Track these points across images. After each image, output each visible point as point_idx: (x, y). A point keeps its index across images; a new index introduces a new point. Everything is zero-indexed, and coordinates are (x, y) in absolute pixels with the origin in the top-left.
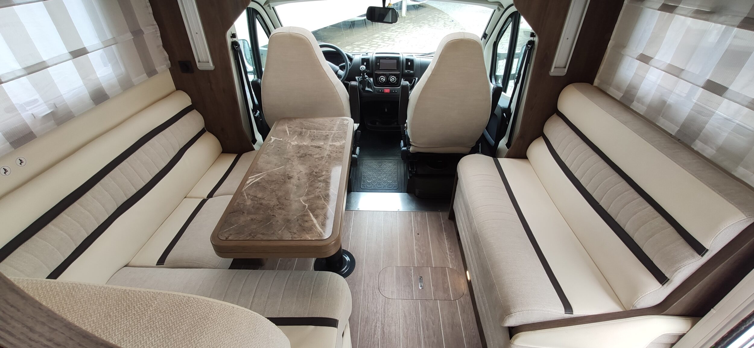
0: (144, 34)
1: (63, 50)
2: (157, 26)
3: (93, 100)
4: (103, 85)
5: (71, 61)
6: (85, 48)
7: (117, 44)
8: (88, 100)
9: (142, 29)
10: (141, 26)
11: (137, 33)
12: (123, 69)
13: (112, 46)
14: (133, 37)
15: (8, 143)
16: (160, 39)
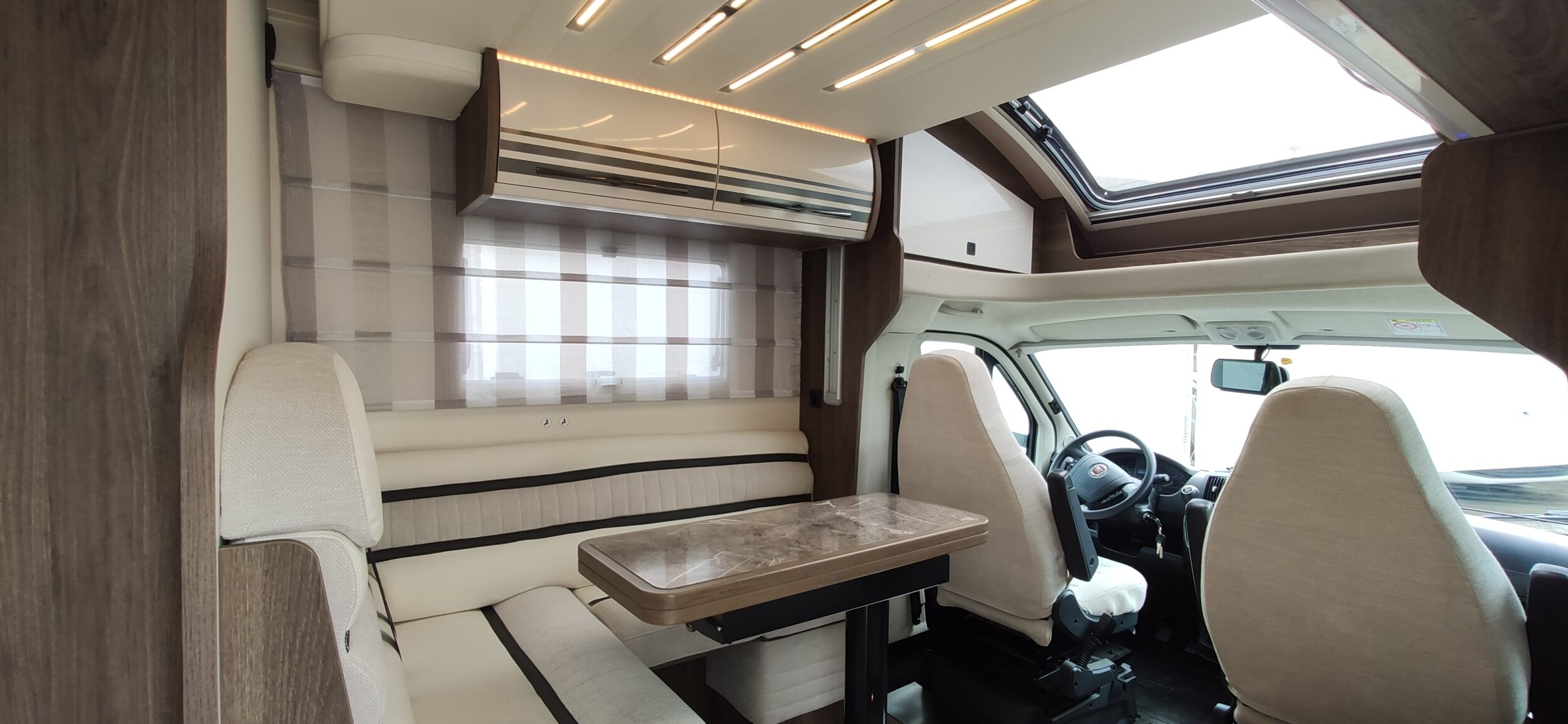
0: (775, 345)
1: (661, 332)
2: (800, 342)
3: (667, 393)
4: (688, 383)
5: (665, 346)
6: (687, 339)
7: (731, 346)
8: (661, 391)
9: (776, 340)
10: (775, 335)
11: (765, 343)
12: (725, 375)
13: (725, 346)
14: (756, 345)
15: (560, 396)
16: (799, 357)
